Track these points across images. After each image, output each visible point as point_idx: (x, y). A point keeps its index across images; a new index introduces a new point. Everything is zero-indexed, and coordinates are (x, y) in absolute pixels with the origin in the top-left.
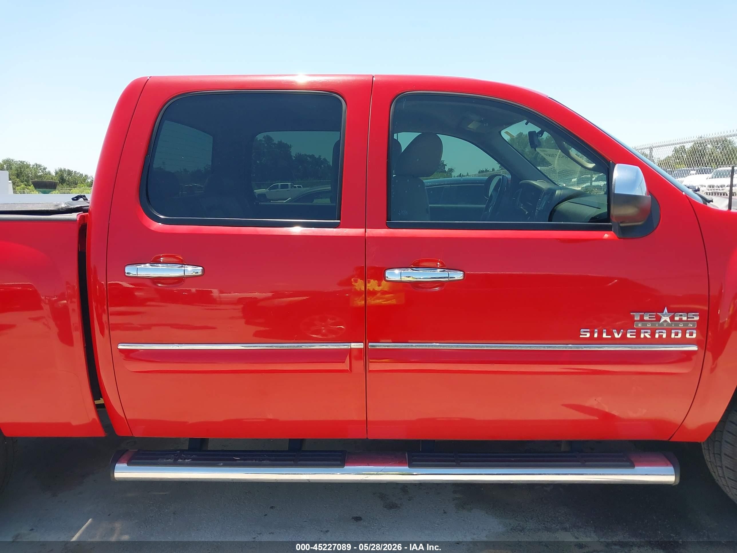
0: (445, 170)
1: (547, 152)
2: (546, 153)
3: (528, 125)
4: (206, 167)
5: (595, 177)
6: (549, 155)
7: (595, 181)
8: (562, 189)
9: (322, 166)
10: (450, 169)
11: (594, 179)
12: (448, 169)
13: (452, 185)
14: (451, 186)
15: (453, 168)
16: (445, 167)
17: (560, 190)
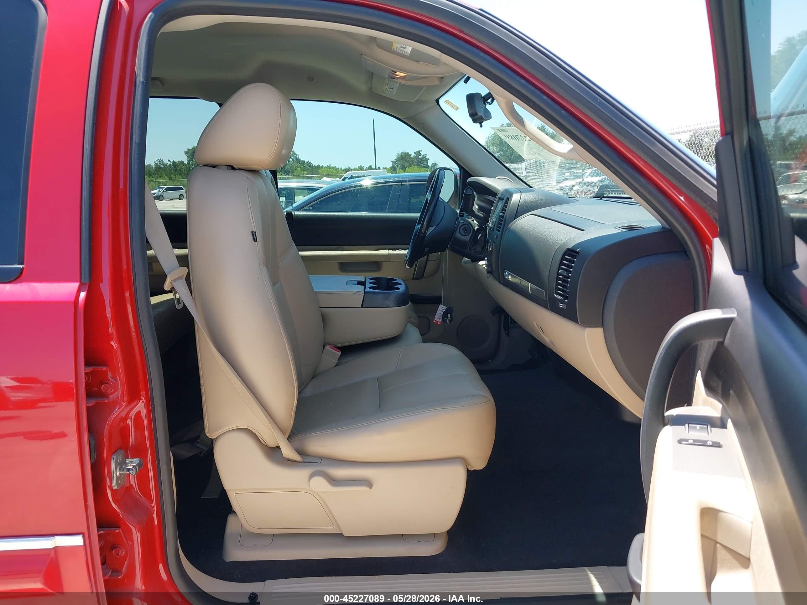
0: (428, 166)
1: (507, 131)
2: (506, 134)
3: (468, 83)
4: (156, 162)
5: (588, 172)
6: (512, 137)
7: (588, 176)
8: (523, 192)
9: (291, 160)
10: (433, 163)
11: (587, 174)
12: (432, 164)
13: (403, 183)
14: (401, 184)
15: (436, 163)
16: (428, 161)
17: (520, 193)
